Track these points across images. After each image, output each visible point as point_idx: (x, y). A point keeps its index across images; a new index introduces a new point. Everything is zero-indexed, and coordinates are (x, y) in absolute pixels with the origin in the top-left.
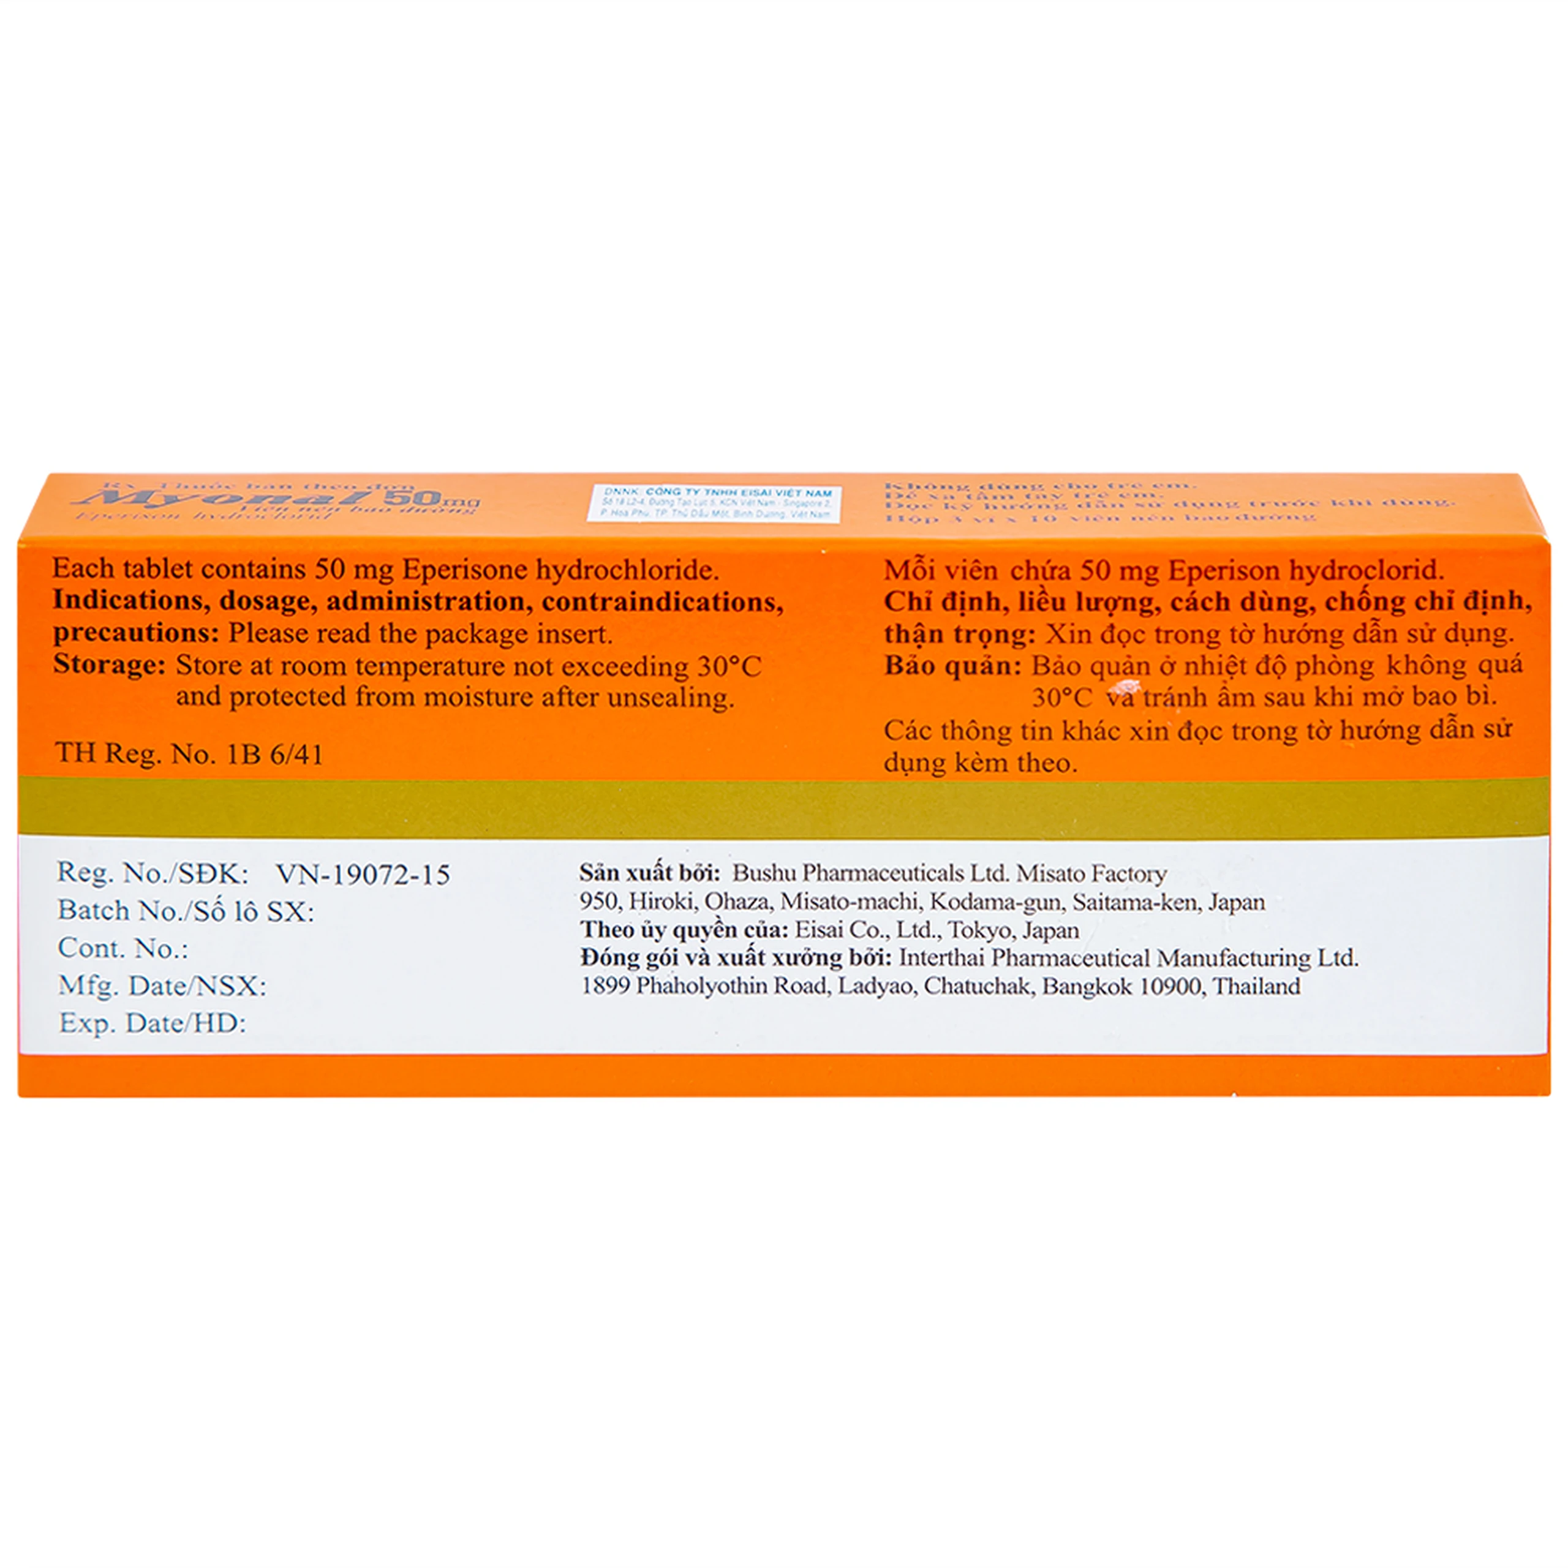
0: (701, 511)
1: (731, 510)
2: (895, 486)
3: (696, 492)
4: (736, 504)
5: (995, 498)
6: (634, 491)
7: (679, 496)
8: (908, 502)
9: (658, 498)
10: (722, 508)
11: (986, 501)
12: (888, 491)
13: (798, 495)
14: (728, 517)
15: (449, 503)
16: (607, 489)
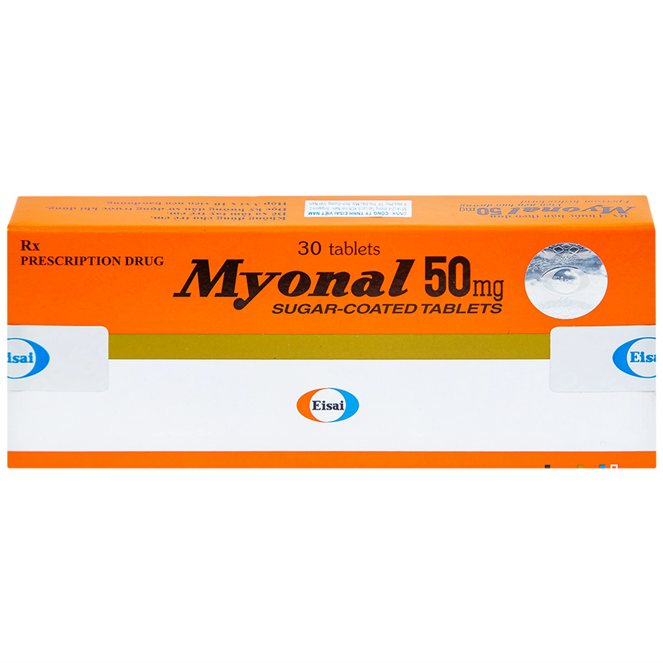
0: (364, 205)
1: (351, 206)
2: (281, 218)
3: (367, 214)
4: (350, 208)
5: (239, 214)
6: (394, 214)
7: (374, 211)
8: (276, 211)
9: (383, 211)
10: (356, 206)
11: (243, 212)
12: (284, 216)
13: (323, 213)
14: (352, 203)
15: (472, 209)
16: (406, 215)
